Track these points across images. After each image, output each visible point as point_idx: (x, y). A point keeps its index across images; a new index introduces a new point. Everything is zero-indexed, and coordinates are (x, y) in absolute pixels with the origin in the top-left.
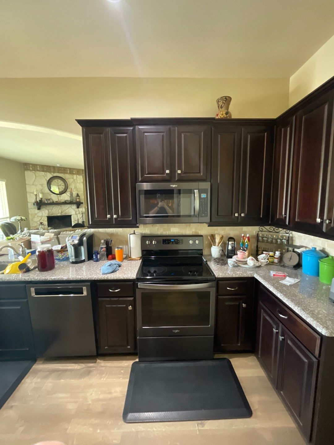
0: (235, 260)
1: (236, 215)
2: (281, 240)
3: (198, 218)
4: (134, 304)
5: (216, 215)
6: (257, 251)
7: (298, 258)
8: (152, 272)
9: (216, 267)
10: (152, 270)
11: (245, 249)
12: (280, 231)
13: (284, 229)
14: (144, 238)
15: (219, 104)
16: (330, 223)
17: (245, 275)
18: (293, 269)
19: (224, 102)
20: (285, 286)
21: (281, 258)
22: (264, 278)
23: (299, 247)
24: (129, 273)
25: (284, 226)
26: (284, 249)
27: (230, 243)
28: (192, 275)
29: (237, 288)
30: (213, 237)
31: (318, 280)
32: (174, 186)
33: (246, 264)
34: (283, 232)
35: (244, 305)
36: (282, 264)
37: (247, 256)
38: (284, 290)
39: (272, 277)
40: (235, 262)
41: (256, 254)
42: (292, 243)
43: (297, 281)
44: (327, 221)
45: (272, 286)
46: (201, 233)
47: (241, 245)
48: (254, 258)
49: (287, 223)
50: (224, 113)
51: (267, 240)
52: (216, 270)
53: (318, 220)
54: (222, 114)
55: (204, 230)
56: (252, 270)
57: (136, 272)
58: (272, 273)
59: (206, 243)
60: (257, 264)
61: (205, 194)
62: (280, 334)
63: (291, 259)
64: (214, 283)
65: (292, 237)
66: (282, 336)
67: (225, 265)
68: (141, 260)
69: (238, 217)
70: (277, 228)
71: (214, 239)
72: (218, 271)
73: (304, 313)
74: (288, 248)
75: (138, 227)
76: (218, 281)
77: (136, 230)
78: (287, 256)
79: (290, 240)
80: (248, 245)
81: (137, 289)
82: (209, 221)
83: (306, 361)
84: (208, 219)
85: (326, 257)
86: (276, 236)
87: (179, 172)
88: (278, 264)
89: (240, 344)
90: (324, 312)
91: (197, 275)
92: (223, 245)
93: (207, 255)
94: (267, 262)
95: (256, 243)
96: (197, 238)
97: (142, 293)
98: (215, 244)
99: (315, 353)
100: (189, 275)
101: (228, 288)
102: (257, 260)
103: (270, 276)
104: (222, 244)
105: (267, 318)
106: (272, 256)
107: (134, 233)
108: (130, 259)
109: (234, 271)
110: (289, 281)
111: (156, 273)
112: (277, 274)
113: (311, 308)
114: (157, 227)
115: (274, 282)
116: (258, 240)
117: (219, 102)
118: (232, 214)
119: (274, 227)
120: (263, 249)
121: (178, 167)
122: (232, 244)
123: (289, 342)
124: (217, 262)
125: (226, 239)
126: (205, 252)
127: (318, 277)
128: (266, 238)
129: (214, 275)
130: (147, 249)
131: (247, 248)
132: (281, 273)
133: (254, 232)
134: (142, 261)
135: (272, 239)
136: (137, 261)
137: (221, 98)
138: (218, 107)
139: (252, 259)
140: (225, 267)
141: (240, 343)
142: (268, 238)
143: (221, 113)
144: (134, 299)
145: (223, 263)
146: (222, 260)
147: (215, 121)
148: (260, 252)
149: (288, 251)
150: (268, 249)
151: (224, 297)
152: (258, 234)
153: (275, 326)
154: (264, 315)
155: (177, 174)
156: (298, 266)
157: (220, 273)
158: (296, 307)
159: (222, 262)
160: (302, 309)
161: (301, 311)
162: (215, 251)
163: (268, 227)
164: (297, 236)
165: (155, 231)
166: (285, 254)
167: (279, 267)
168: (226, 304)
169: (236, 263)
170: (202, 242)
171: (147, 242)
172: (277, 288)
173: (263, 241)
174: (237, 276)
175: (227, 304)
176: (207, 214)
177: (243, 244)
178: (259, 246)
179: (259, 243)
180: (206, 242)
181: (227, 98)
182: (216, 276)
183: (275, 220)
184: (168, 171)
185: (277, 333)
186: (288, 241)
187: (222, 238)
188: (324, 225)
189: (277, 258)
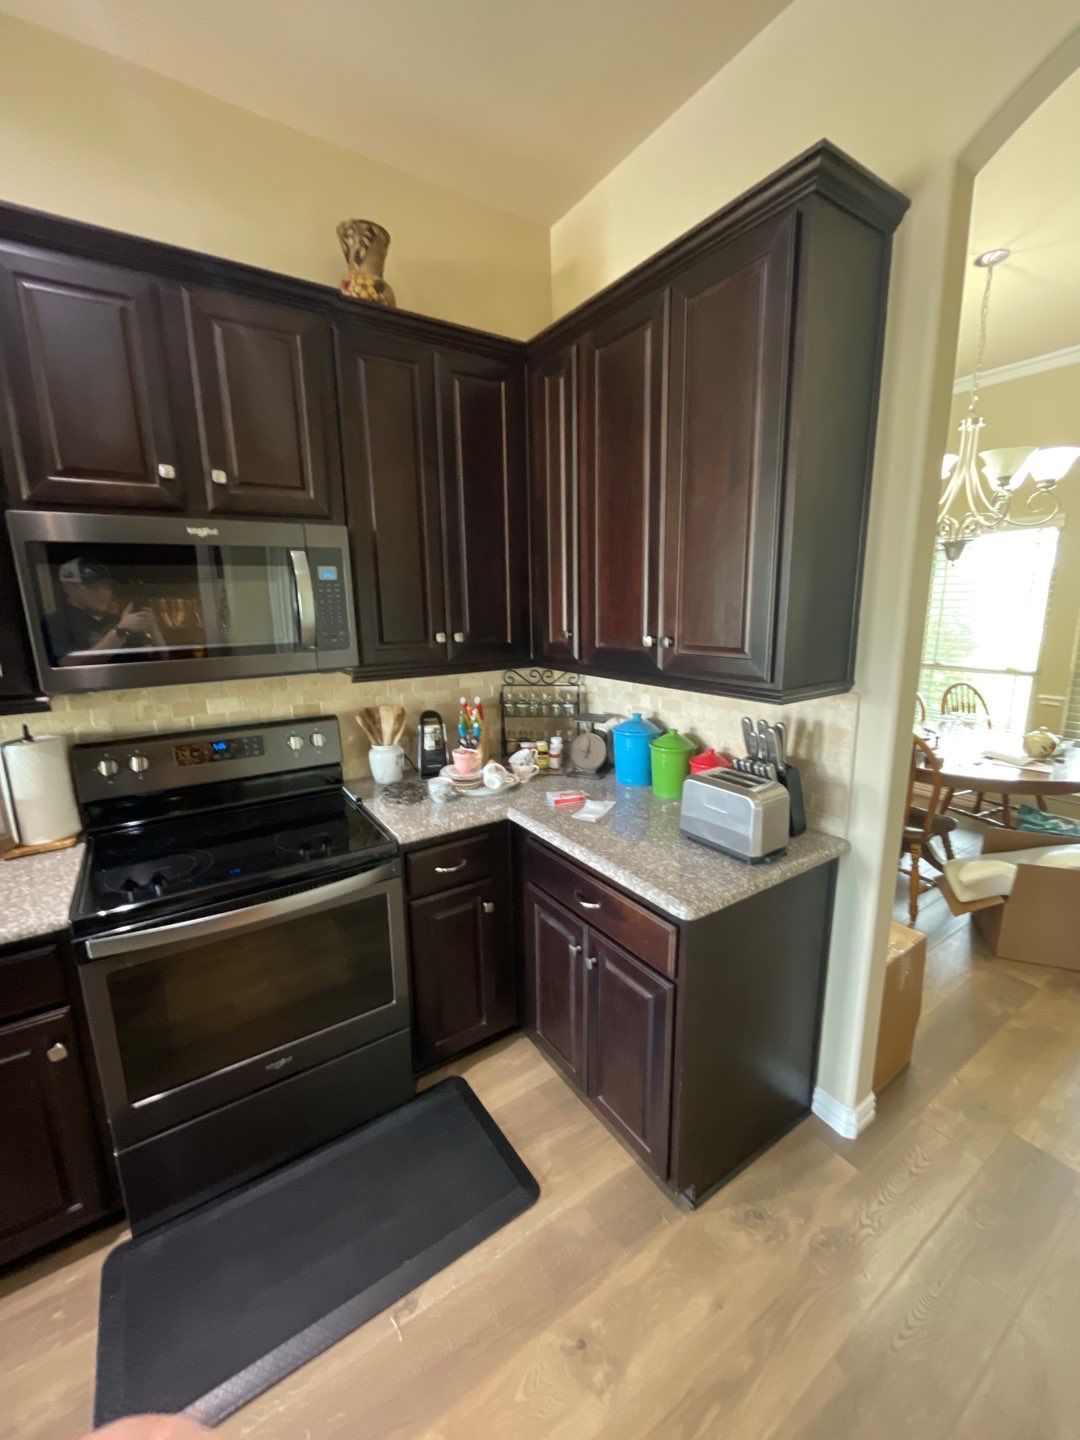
0: (451, 781)
1: (440, 638)
2: (561, 704)
3: (313, 654)
4: (76, 1032)
5: (377, 642)
6: (504, 743)
7: (602, 744)
8: (143, 881)
9: (394, 811)
10: (141, 874)
11: (474, 742)
12: (555, 681)
13: (567, 670)
14: (82, 753)
15: (346, 244)
16: (671, 645)
17: (483, 819)
18: (597, 777)
19: (366, 242)
20: (586, 824)
21: (565, 755)
22: (535, 816)
23: (604, 719)
24: (27, 913)
25: (567, 664)
26: (569, 729)
27: (428, 729)
28: (313, 857)
29: (464, 862)
30: (370, 716)
31: (651, 792)
32: (203, 532)
33: (482, 785)
34: (562, 682)
35: (488, 906)
36: (570, 770)
37: (480, 761)
38: (586, 835)
39: (552, 809)
40: (449, 785)
41: (502, 753)
42: (587, 709)
43: (610, 804)
44: (667, 642)
45: (557, 831)
46: (326, 707)
47: (461, 733)
48: (500, 766)
49: (576, 655)
50: (370, 282)
51: (528, 709)
52: (396, 823)
53: (648, 641)
54: (364, 287)
55: (340, 695)
56: (499, 801)
57: (68, 900)
58: (552, 797)
59: (351, 738)
60: (511, 782)
61: (333, 569)
62: (585, 953)
63: (588, 751)
64: (395, 865)
65: (585, 695)
66: (590, 957)
67: (422, 799)
68: (82, 847)
69: (444, 645)
70: (549, 674)
71: (374, 723)
72: (402, 824)
73: (639, 880)
74: (578, 724)
75: (45, 708)
76: (406, 854)
77: (36, 722)
78: (581, 744)
79: (580, 701)
80: (479, 729)
81: (80, 969)
82: (356, 663)
83: (650, 996)
84: (350, 655)
85: (663, 734)
86: (548, 695)
87: (219, 477)
88: (560, 772)
89: (487, 1022)
90: (675, 867)
91: (329, 853)
92: (406, 739)
93: (357, 781)
94: (535, 769)
95: (499, 723)
96: (316, 726)
97: (111, 976)
98: (382, 740)
99: (666, 971)
100: (301, 860)
101: (439, 870)
102: (510, 770)
103: (546, 807)
104: (403, 736)
105: (552, 923)
106: (545, 753)
107: (28, 737)
108: (24, 850)
109: (450, 813)
110: (593, 810)
111: (164, 882)
112: (564, 798)
113: (650, 864)
114: (142, 703)
115: (560, 820)
116: (503, 714)
117: (346, 236)
118: (427, 635)
119: (541, 670)
120: (518, 735)
121: (211, 454)
122: (435, 732)
123: (610, 966)
124: (394, 797)
125: (412, 720)
126: (350, 772)
127: (650, 787)
128: (525, 702)
129: (394, 840)
130: (103, 796)
131: (476, 738)
132: (572, 794)
133: (492, 688)
134: (88, 851)
135: (540, 704)
136: (59, 855)
137: (355, 222)
138: (347, 255)
139: (497, 769)
140: (422, 807)
141: (485, 1018)
142: (529, 703)
143: (360, 281)
144: (71, 1010)
145: (414, 795)
146: (411, 786)
147: (339, 304)
148: (511, 747)
149: (579, 732)
150: (532, 733)
151: (432, 899)
152: (502, 694)
153: (571, 938)
154: (543, 916)
155: (209, 488)
156: (606, 768)
157: (410, 828)
158: (620, 873)
159: (409, 792)
160: (633, 873)
161: (631, 879)
162: (384, 762)
163: (525, 672)
164: (596, 690)
165: (137, 719)
166: (573, 740)
167: (565, 779)
168: (438, 918)
169: (453, 788)
170: (333, 739)
171: (103, 768)
172: (568, 835)
173: (517, 713)
174: (462, 826)
175: (440, 916)
176: (347, 638)
177: (467, 727)
178: (507, 730)
179: (506, 719)
180: (349, 738)
181: (375, 230)
182: (400, 841)
183: (546, 647)
184: (165, 471)
185: (580, 953)
186: (577, 705)
187: (400, 717)
188: (660, 651)
189: (556, 756)
